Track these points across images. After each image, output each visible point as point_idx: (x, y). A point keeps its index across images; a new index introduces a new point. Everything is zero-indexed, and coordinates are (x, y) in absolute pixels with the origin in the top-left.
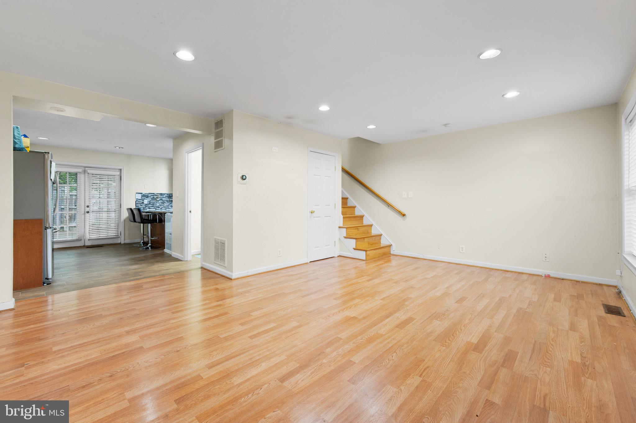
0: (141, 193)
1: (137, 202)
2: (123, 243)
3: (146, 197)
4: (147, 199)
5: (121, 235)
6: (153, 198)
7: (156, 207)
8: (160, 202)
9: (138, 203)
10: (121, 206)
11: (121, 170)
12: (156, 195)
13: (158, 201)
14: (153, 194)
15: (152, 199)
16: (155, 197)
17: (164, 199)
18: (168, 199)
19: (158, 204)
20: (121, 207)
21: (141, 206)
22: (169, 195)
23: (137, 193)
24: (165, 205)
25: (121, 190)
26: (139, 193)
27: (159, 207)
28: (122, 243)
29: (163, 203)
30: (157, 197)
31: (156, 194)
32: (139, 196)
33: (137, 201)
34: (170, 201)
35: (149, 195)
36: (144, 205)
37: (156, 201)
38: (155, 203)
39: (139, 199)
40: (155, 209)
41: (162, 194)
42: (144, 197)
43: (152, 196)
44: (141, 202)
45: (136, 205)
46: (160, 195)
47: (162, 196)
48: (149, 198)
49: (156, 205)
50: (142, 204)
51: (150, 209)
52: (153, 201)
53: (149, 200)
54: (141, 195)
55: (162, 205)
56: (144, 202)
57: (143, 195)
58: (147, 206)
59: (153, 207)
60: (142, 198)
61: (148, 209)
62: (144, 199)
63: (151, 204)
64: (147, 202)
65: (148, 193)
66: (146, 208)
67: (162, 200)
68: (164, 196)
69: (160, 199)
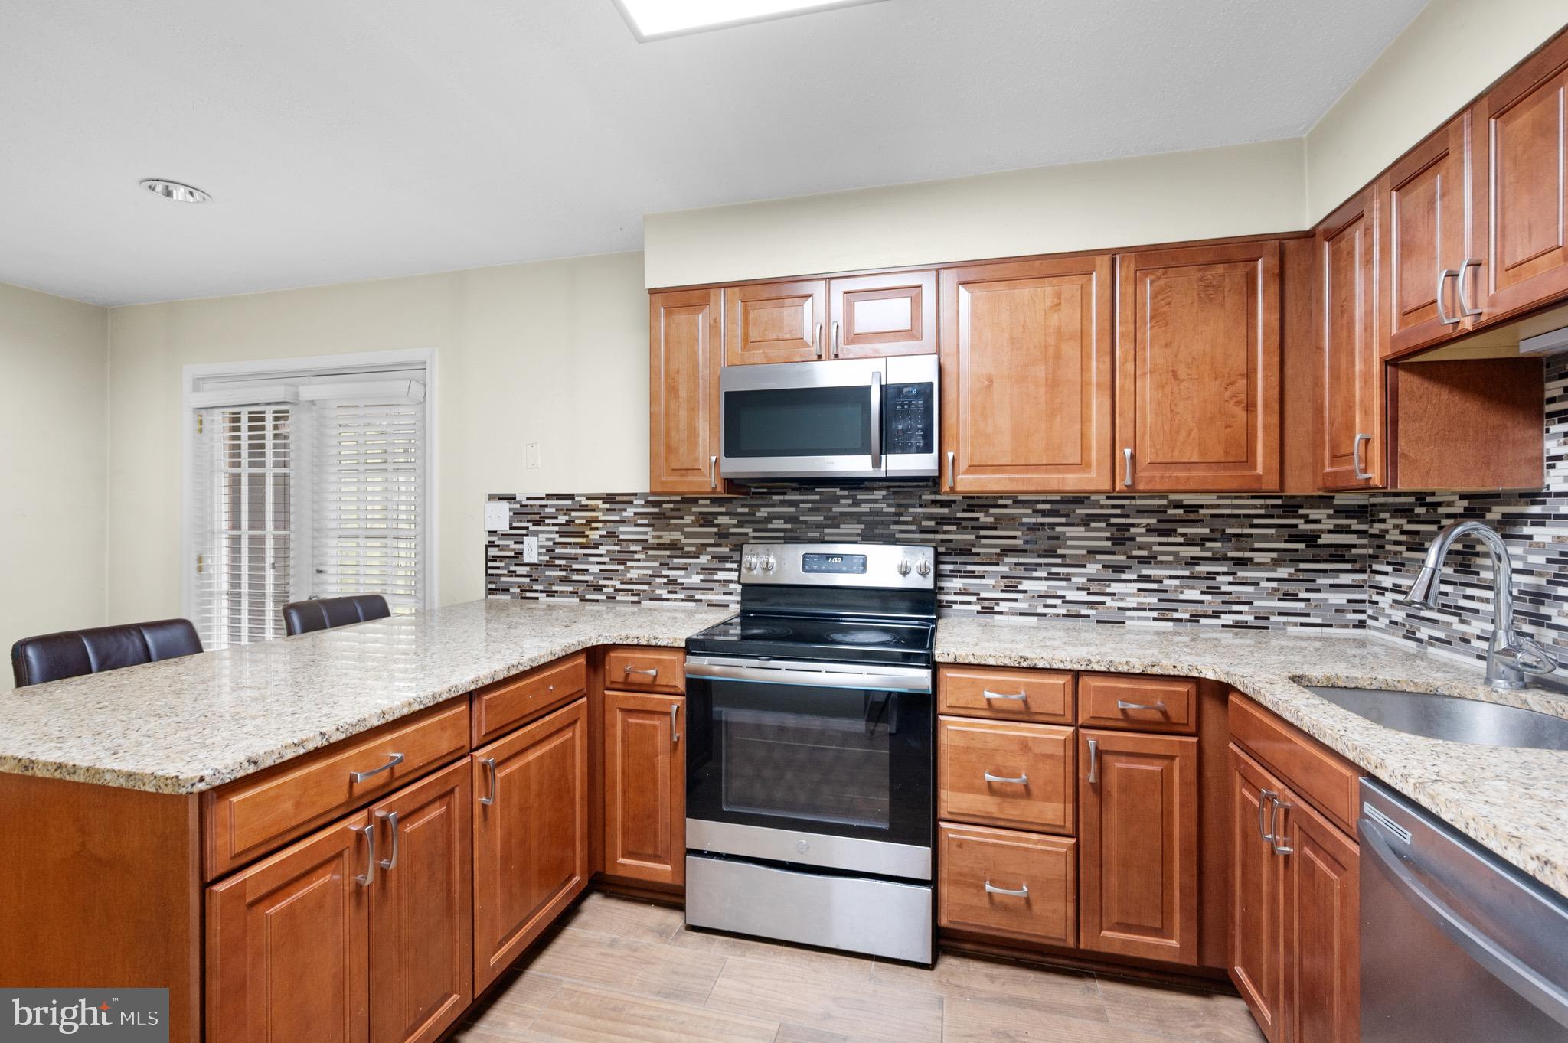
0: (511, 498)
1: (493, 552)
3: (537, 523)
4: (536, 534)
6: (569, 523)
7: (581, 588)
8: (602, 550)
9: (494, 559)
11: (425, 368)
12: (582, 508)
13: (596, 546)
14: (569, 502)
15: (562, 534)
16: (580, 517)
17: (626, 531)
18: (650, 535)
19: (595, 569)
21: (512, 573)
22: (657, 504)
23: (490, 498)
24: (633, 574)
26: (502, 498)
27: (598, 588)
29: (622, 562)
30: (589, 522)
31: (585, 502)
32: (500, 517)
33: (492, 544)
34: (660, 547)
35: (546, 506)
36: (525, 573)
37: (580, 548)
38: (577, 559)
39: (502, 535)
40: (581, 600)
41: (618, 499)
42: (521, 521)
43: (565, 514)
44: (512, 554)
45: (490, 571)
46: (603, 503)
47: (614, 510)
48: (548, 525)
49: (584, 575)
50: (516, 565)
51: (554, 596)
52: (566, 548)
53: (548, 539)
54: (510, 510)
55: (617, 571)
56: (522, 554)
57: (518, 506)
58: (537, 580)
59: (570, 589)
60: (515, 525)
61: (545, 595)
62: (524, 532)
63: (557, 562)
64: (540, 554)
65: (547, 495)
66: (535, 588)
67: (618, 536)
68: (625, 510)
69: (602, 529)
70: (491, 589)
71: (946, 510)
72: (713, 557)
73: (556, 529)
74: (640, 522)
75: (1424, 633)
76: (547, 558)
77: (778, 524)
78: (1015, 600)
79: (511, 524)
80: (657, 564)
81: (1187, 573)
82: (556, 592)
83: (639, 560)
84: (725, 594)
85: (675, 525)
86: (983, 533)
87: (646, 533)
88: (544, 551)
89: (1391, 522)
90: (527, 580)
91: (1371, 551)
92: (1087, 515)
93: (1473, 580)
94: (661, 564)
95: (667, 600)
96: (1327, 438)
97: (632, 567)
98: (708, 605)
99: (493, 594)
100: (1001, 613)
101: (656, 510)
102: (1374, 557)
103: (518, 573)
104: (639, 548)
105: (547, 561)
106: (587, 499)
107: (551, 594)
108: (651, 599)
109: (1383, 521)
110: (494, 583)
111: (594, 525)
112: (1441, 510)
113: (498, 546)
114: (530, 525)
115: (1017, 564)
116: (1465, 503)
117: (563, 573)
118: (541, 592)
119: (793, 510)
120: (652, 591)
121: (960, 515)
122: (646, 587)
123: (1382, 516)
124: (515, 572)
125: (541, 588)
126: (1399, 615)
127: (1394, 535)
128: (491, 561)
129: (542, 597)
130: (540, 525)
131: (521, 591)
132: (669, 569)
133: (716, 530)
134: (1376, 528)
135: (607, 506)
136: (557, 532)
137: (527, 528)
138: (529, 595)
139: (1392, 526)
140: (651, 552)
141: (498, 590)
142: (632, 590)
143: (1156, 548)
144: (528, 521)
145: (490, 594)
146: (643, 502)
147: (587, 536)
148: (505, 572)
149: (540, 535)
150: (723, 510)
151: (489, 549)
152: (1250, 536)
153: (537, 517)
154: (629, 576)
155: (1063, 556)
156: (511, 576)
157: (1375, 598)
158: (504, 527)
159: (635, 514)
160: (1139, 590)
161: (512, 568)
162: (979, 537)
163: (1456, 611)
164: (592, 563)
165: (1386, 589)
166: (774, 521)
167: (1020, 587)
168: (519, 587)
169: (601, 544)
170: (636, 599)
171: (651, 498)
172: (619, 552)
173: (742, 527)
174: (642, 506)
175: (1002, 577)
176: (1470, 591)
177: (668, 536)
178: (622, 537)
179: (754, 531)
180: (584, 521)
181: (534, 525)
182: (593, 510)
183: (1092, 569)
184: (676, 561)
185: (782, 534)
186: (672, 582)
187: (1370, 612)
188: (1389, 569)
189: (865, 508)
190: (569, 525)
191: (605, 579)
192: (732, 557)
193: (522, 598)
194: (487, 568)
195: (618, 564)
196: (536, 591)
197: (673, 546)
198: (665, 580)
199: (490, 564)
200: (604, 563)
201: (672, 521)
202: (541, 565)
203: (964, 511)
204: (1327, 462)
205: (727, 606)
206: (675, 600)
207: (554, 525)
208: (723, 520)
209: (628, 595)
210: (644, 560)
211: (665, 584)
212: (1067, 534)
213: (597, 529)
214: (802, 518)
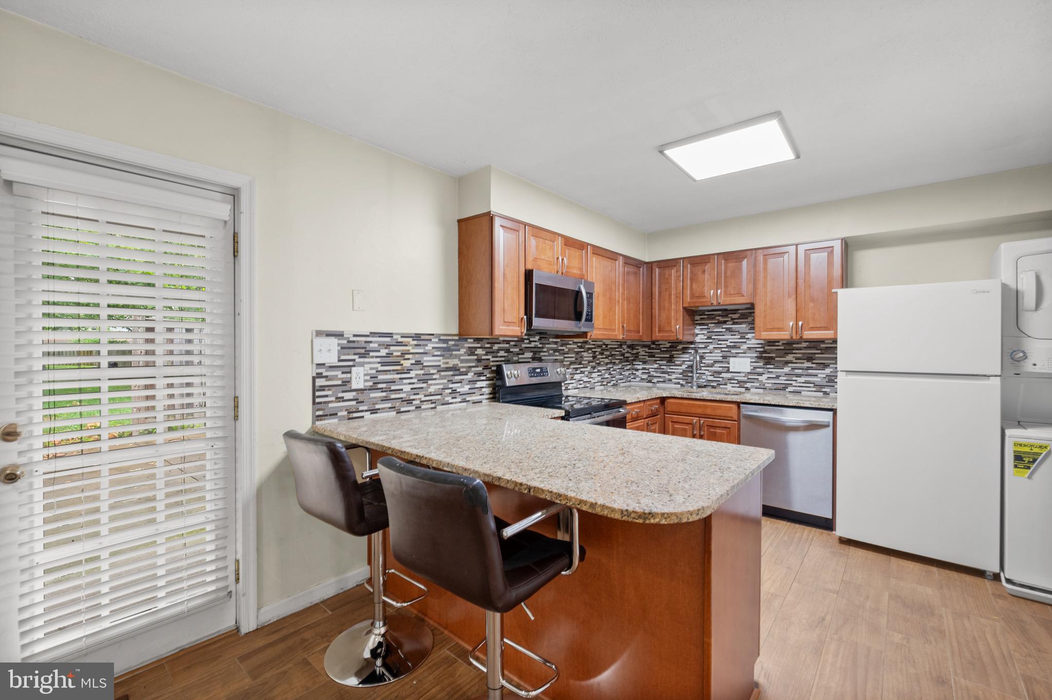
0: (339, 335)
1: (320, 382)
2: (252, 626)
3: (362, 356)
4: (362, 365)
5: (237, 580)
6: (389, 355)
7: (398, 404)
8: (412, 374)
9: (322, 388)
10: (236, 407)
11: (234, 195)
12: (399, 344)
13: (409, 371)
14: (388, 339)
15: (383, 364)
16: (397, 351)
17: (427, 360)
18: (441, 362)
19: (407, 388)
20: (236, 418)
21: (340, 399)
22: (446, 341)
23: (319, 333)
24: (432, 389)
25: (235, 314)
26: (329, 334)
27: (409, 402)
28: (244, 630)
29: (425, 381)
30: (403, 354)
31: (400, 340)
32: (329, 352)
33: (320, 375)
34: (447, 369)
35: (371, 342)
36: (351, 397)
37: (397, 373)
38: (394, 382)
39: (331, 367)
40: (397, 413)
41: (423, 337)
42: (348, 354)
43: (386, 348)
44: (339, 382)
45: (318, 400)
46: (413, 340)
47: (420, 345)
48: (372, 357)
49: (400, 393)
50: (343, 392)
51: (377, 413)
52: (387, 374)
53: (371, 369)
54: (339, 345)
55: (422, 388)
56: (349, 382)
57: (345, 342)
58: (363, 402)
59: (389, 405)
60: (343, 357)
61: (369, 413)
62: (351, 363)
63: (380, 386)
64: (366, 381)
65: (371, 333)
66: (361, 408)
67: (423, 364)
68: (427, 345)
69: (412, 359)
70: (318, 416)
71: (555, 346)
72: (475, 374)
73: (379, 360)
74: (436, 353)
75: (655, 380)
76: (371, 384)
77: (502, 353)
78: (573, 383)
79: (339, 357)
80: (445, 381)
81: (605, 368)
82: (379, 409)
83: (435, 379)
84: (481, 395)
85: (456, 355)
86: (566, 356)
87: (439, 361)
88: (368, 378)
89: (640, 350)
90: (354, 403)
91: (632, 358)
92: (588, 348)
93: (673, 364)
94: (448, 381)
95: (451, 403)
96: (657, 325)
97: (431, 385)
98: (473, 403)
99: (321, 420)
100: (569, 389)
101: (445, 345)
102: (634, 360)
103: (345, 398)
104: (435, 371)
105: (371, 386)
106: (402, 337)
107: (374, 411)
108: (442, 404)
109: (638, 349)
110: (322, 410)
111: (407, 356)
112: (661, 346)
113: (326, 377)
114: (356, 357)
115: (574, 368)
116: (670, 344)
117: (384, 394)
118: (366, 411)
119: (507, 345)
120: (443, 399)
121: (560, 348)
122: (439, 397)
123: (637, 348)
124: (343, 397)
125: (365, 408)
126: (645, 376)
127: (643, 353)
128: (318, 390)
129: (367, 415)
130: (365, 357)
131: (349, 413)
132: (453, 383)
133: (475, 357)
134: (635, 351)
135: (415, 342)
136: (379, 363)
137: (354, 360)
138: (355, 415)
139: (642, 351)
140: (443, 373)
141: (327, 415)
142: (431, 400)
143: (601, 360)
144: (355, 354)
145: (318, 420)
146: (437, 340)
147: (402, 365)
148: (333, 399)
149: (365, 365)
150: (479, 345)
151: (317, 380)
152: (615, 354)
153: (362, 351)
154: (430, 390)
155: (583, 364)
156: (339, 402)
157: (634, 372)
158: (332, 359)
159: (433, 348)
160: (598, 375)
161: (340, 395)
162: (565, 357)
163: (667, 373)
164: (406, 384)
165: (640, 369)
166: (500, 352)
167: (574, 378)
168: (346, 410)
169: (412, 370)
170: (433, 405)
171: (442, 338)
172: (423, 375)
173: (487, 355)
174: (437, 343)
175: (571, 374)
176: (671, 367)
177: (453, 362)
178: (425, 364)
179: (493, 357)
180: (399, 354)
181: (360, 357)
182: (406, 345)
183: (589, 368)
184: (457, 378)
185: (503, 359)
186: (454, 391)
187: (632, 377)
188: (641, 363)
189: (533, 345)
190: (389, 357)
191: (414, 394)
192: (483, 373)
193: (349, 419)
194: (314, 397)
195: (423, 383)
196: (362, 411)
197: (455, 369)
198: (450, 391)
199: (317, 394)
200: (413, 383)
201: (454, 353)
202: (366, 390)
203: (561, 346)
204: (657, 332)
205: (481, 402)
206: (456, 403)
207: (377, 357)
208: (479, 351)
209: (429, 404)
210: (439, 379)
211: (450, 393)
212: (584, 355)
213: (409, 359)
214: (511, 350)
